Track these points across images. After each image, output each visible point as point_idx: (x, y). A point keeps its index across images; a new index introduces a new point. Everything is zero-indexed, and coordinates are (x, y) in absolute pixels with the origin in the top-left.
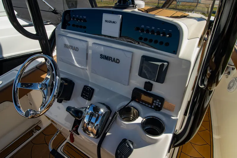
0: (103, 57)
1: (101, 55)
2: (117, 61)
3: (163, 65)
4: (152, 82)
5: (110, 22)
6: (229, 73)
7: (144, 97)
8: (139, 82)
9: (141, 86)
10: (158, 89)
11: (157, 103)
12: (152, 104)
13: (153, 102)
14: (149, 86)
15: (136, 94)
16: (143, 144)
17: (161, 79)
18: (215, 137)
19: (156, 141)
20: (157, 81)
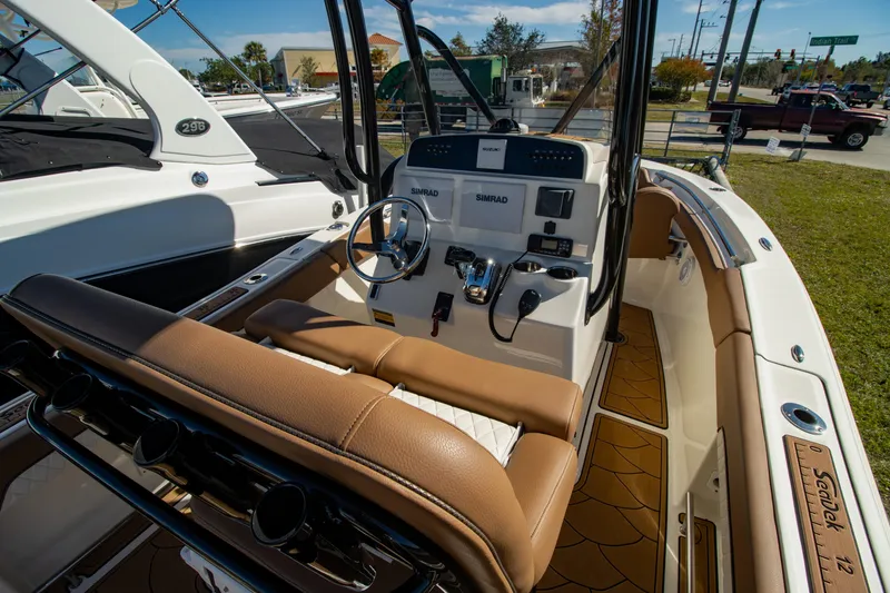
0: (479, 197)
1: (478, 196)
2: (504, 200)
3: (567, 193)
4: (554, 220)
5: (490, 149)
6: (680, 255)
7: (545, 244)
8: (536, 224)
9: (540, 230)
10: (564, 228)
11: (564, 247)
12: (557, 250)
13: (558, 247)
14: (550, 227)
15: (535, 243)
16: (550, 295)
17: (566, 214)
18: (667, 367)
19: (568, 287)
20: (561, 217)
